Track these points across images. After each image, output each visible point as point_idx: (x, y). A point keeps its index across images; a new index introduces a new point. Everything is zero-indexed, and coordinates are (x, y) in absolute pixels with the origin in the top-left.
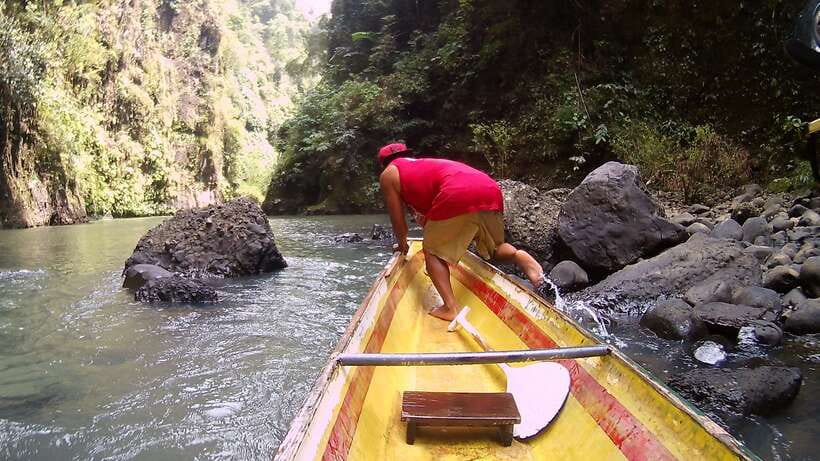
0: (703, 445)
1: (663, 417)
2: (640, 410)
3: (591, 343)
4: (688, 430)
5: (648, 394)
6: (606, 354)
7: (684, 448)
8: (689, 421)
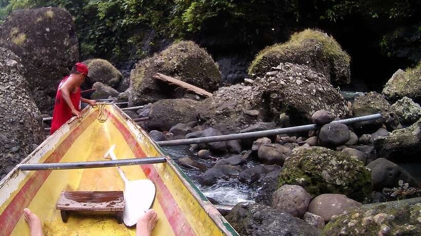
0: (203, 220)
1: (186, 199)
2: (176, 194)
3: (159, 156)
4: (197, 209)
5: (180, 185)
6: (164, 161)
7: (195, 220)
8: (197, 204)
